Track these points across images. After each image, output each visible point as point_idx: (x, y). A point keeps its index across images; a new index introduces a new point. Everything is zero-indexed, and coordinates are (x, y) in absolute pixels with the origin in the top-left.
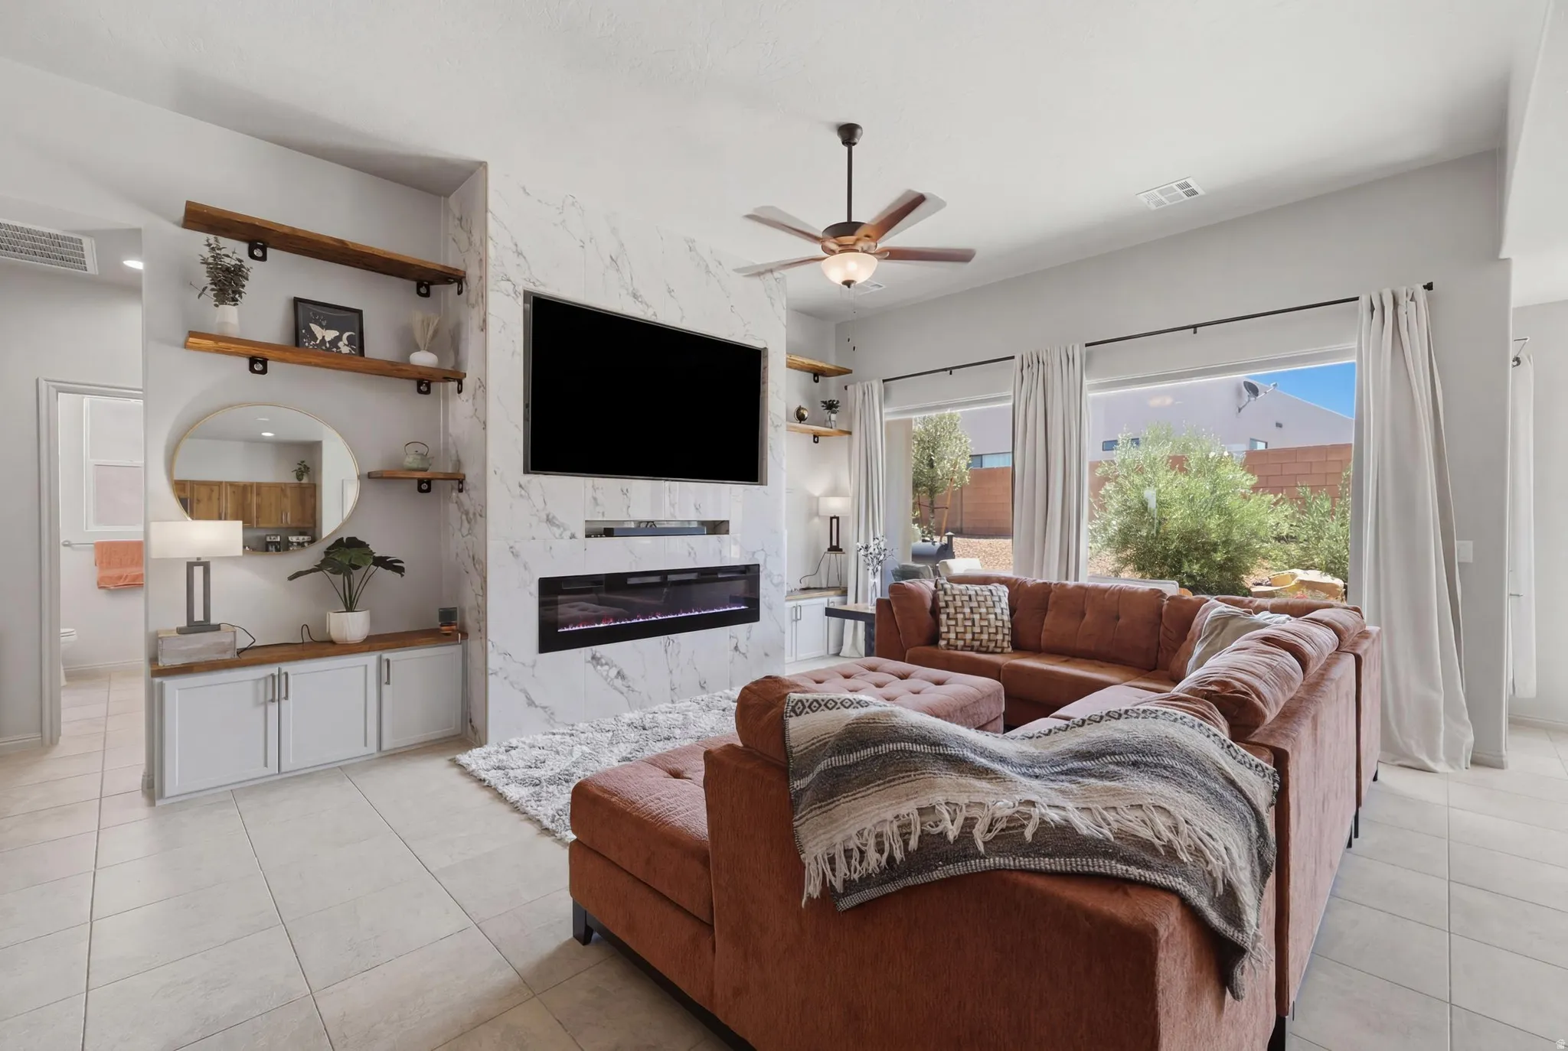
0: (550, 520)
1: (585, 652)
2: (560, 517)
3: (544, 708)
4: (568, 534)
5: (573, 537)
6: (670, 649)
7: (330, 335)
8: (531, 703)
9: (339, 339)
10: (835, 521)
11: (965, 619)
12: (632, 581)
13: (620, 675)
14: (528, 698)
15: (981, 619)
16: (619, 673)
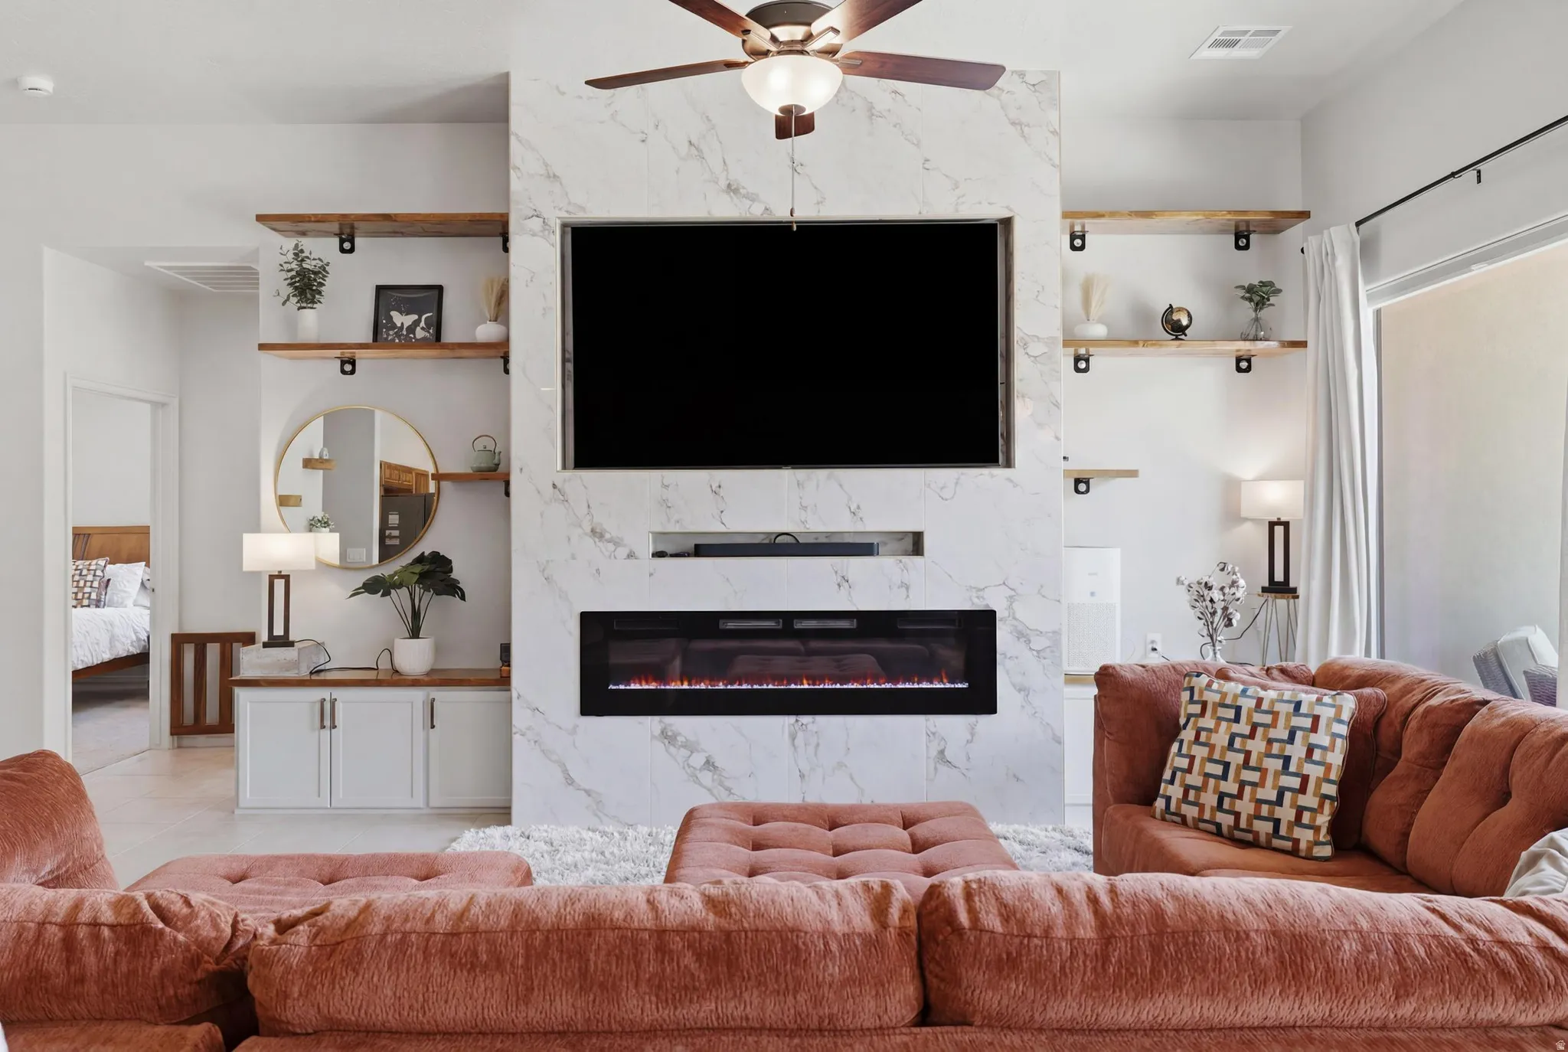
0: (597, 534)
1: (651, 724)
2: (612, 530)
3: (588, 793)
4: (622, 552)
5: (631, 555)
6: (800, 741)
7: (408, 320)
8: (570, 781)
9: (416, 323)
10: (1279, 531)
11: (1211, 760)
12: (731, 625)
13: (709, 764)
14: (565, 772)
15: (1246, 764)
16: (708, 762)
